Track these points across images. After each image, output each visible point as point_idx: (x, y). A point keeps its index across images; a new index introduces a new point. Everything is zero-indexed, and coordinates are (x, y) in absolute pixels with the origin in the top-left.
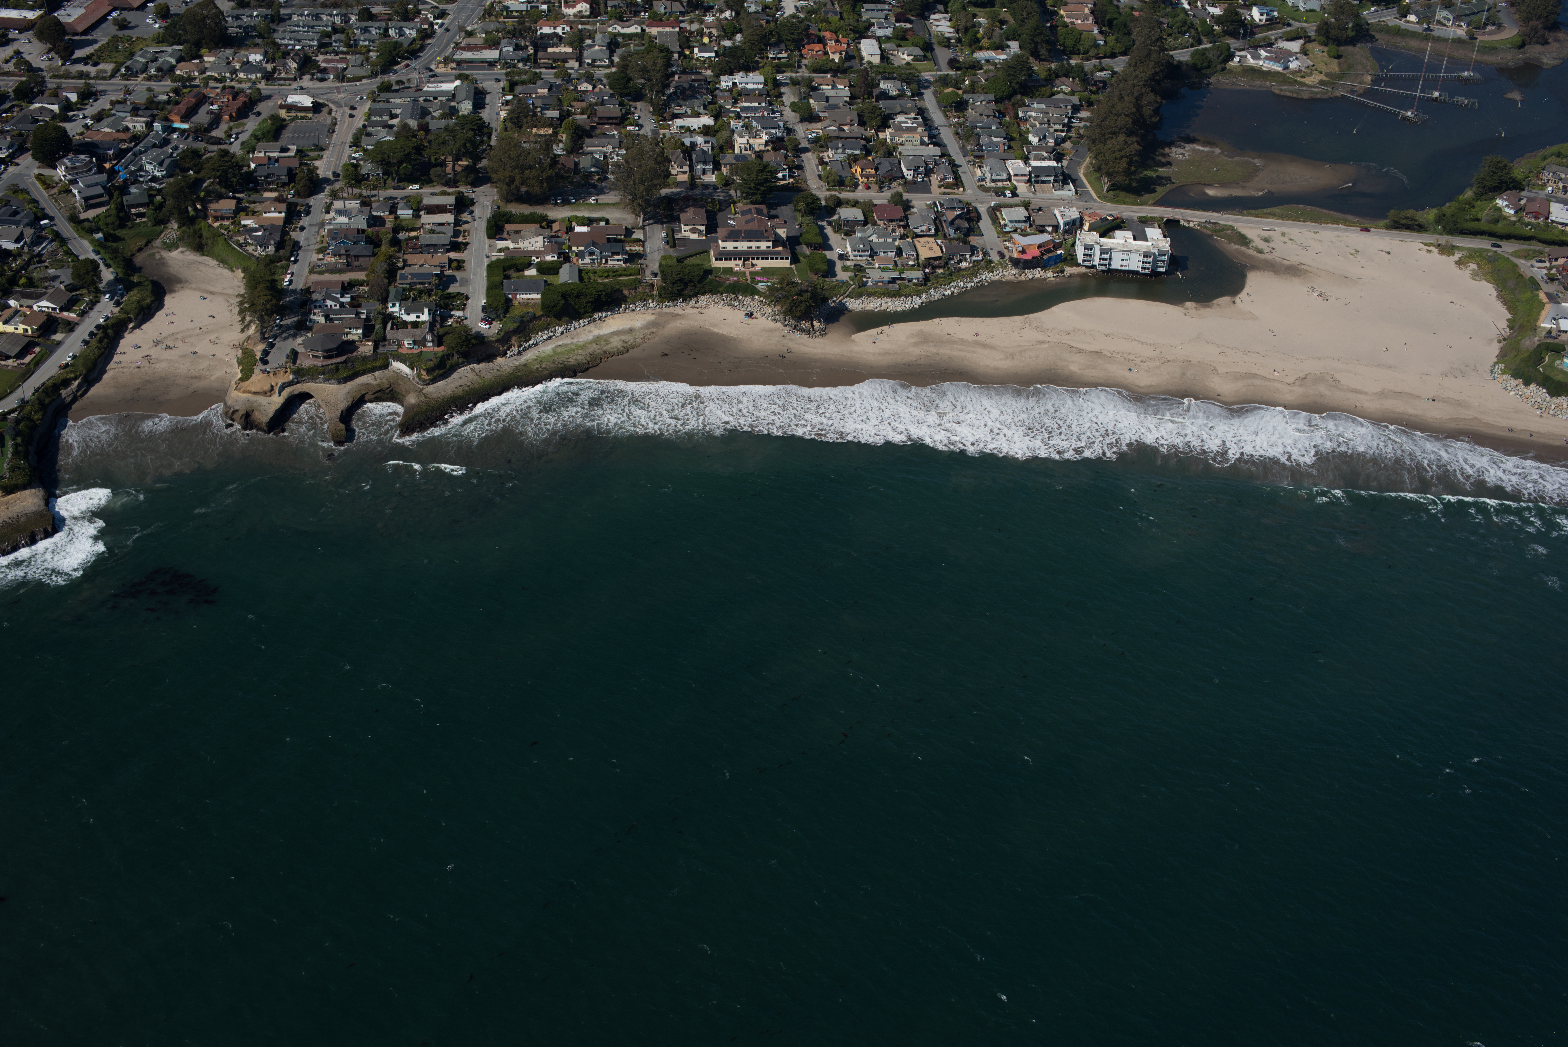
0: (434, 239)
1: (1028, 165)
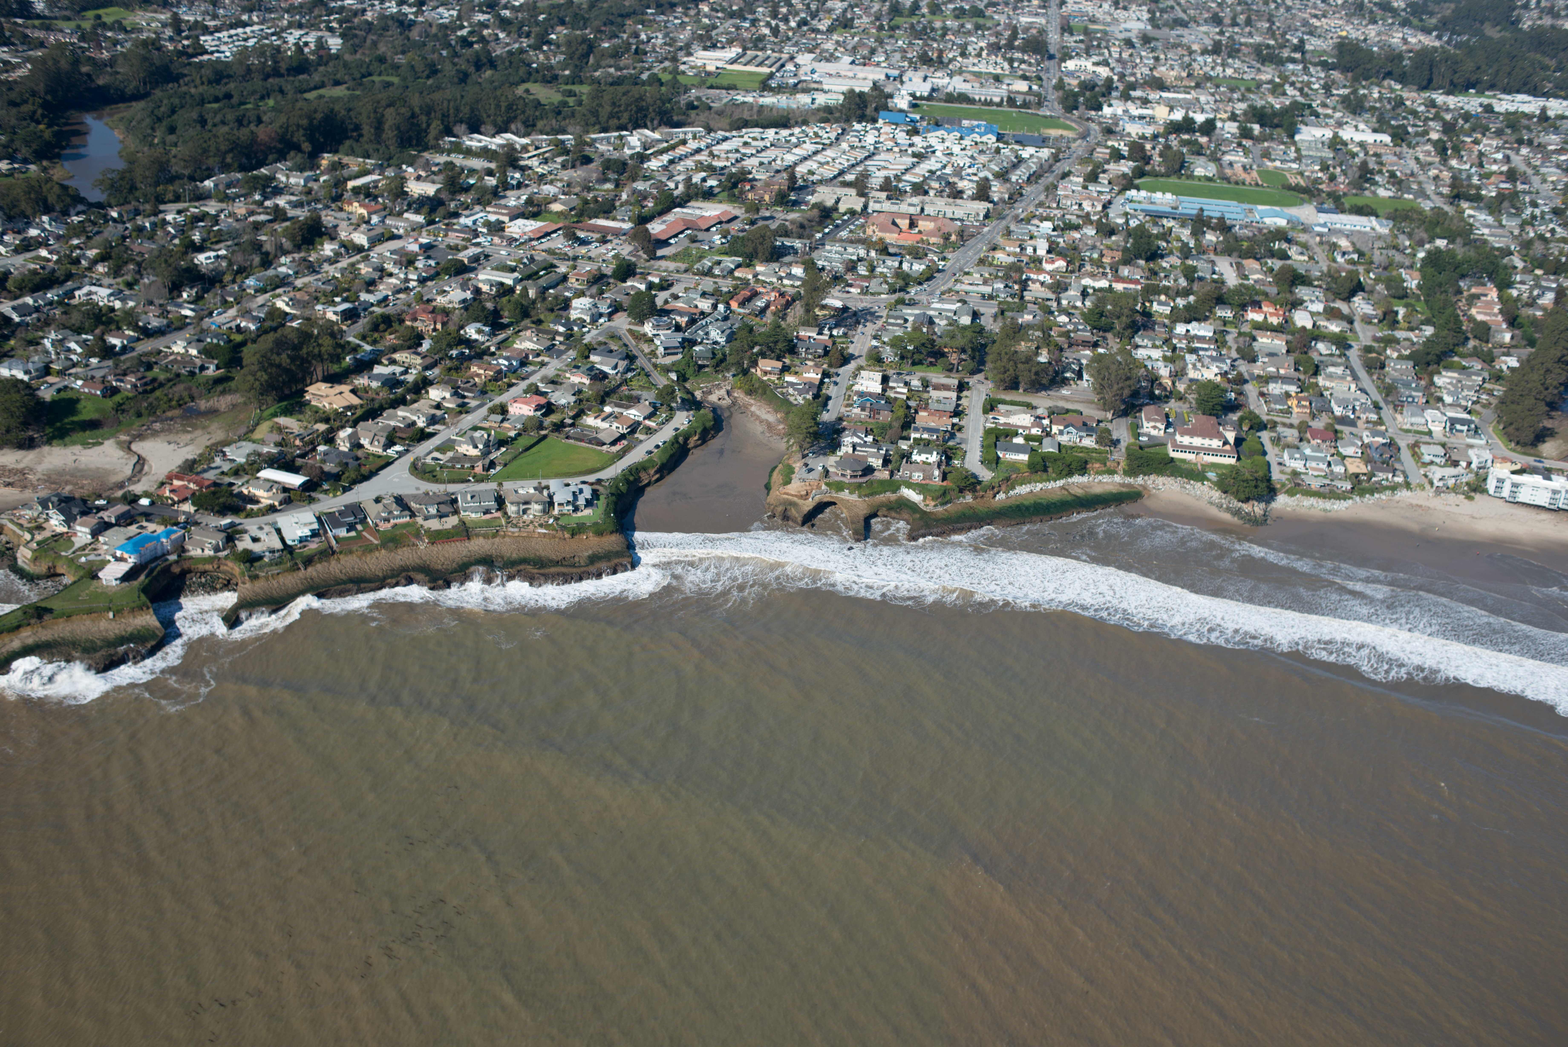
0: (941, 407)
1: (1445, 415)
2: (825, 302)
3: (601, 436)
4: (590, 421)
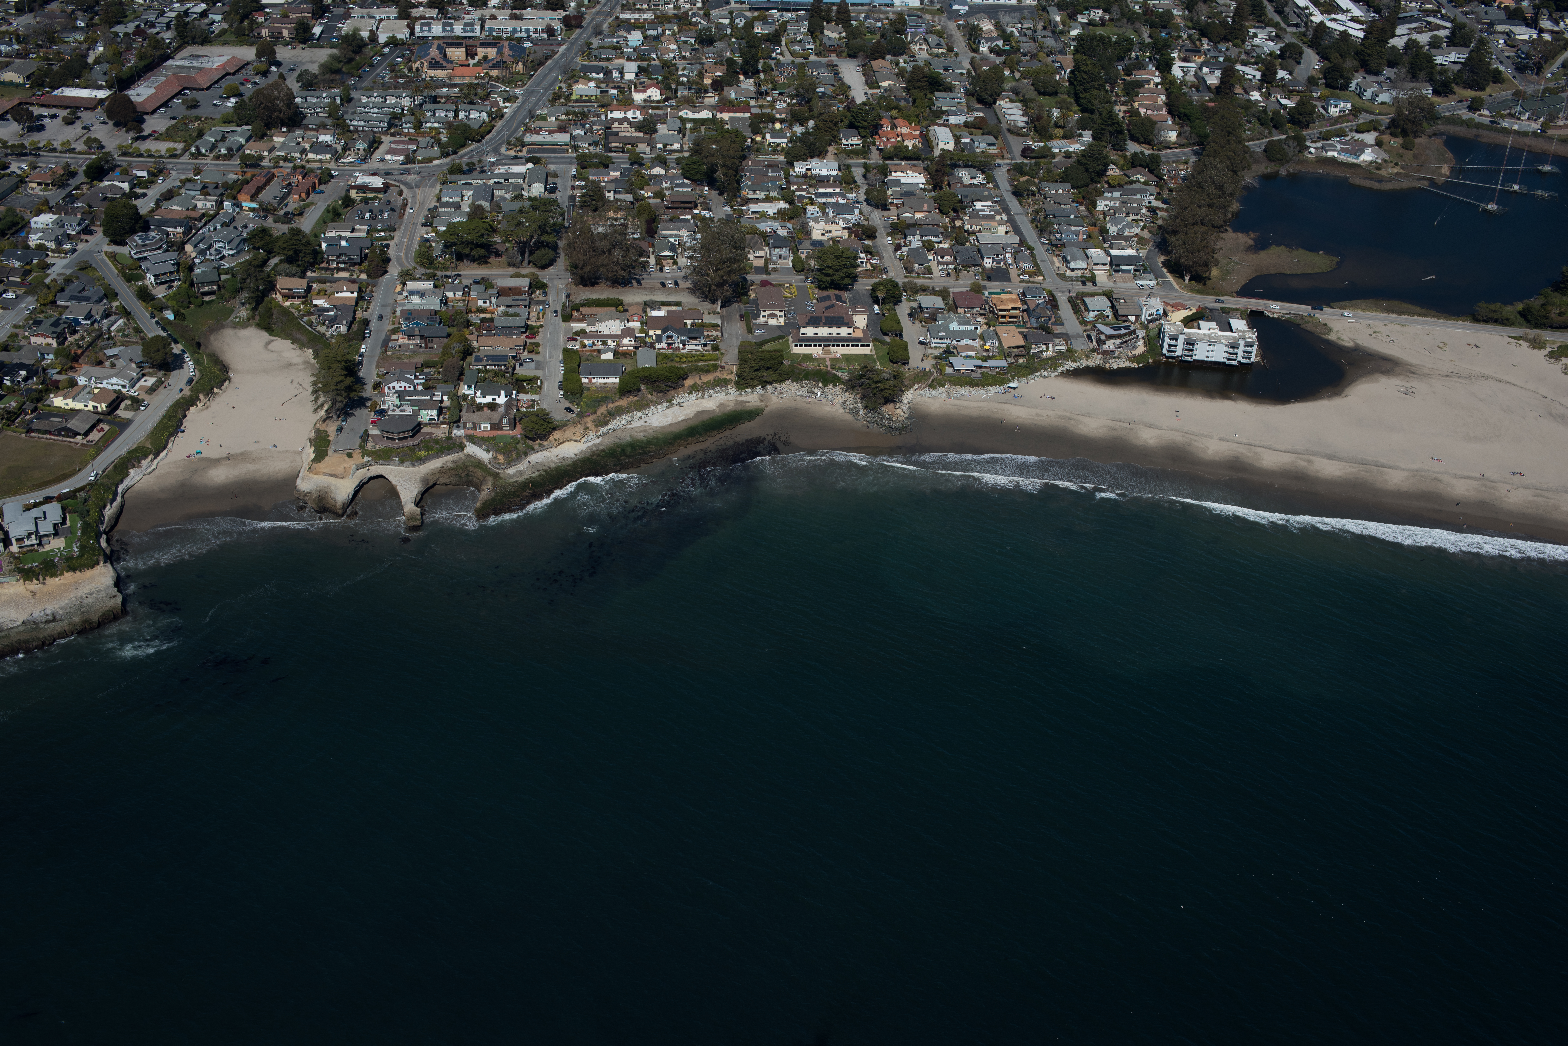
0: (509, 321)
1: (1108, 254)
2: (362, 179)
3: (73, 424)
4: (58, 402)
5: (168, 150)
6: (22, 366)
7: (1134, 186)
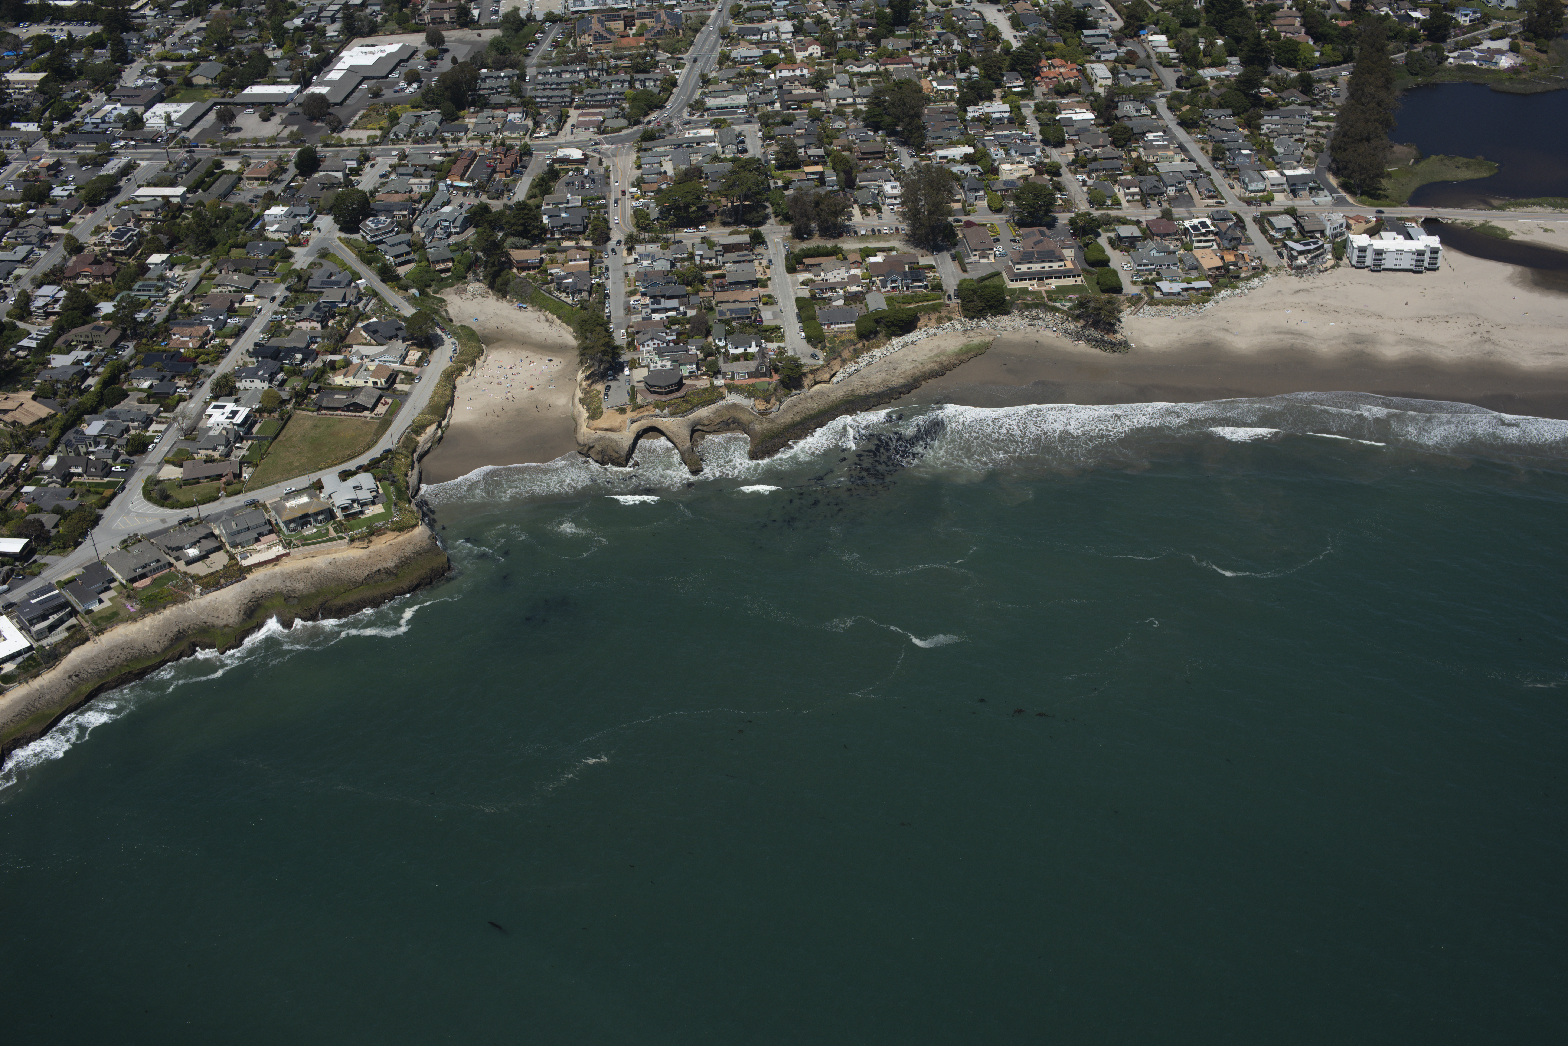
0: (738, 276)
1: (1282, 174)
2: (561, 153)
3: (360, 399)
4: (339, 380)
5: (369, 137)
6: (297, 350)
7: (1290, 107)
